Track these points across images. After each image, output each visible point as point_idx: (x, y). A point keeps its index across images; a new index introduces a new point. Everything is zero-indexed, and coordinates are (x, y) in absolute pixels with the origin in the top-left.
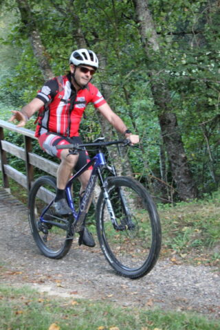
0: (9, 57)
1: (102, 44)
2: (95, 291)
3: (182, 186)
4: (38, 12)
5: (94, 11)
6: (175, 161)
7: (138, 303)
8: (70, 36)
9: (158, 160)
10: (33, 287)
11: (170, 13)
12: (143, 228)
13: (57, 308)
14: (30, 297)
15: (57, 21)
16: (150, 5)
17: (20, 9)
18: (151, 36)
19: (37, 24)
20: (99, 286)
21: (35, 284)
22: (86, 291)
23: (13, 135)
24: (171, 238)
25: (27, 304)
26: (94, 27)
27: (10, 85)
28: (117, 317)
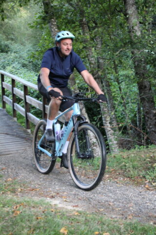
0: (33, 37)
1: (100, 29)
2: (91, 206)
3: (152, 134)
4: (56, 6)
5: (95, 6)
6: (148, 116)
7: (121, 216)
8: (77, 23)
9: (136, 114)
10: (47, 201)
11: (151, 9)
12: (125, 163)
13: (65, 216)
14: (45, 207)
15: (68, 12)
16: (136, 3)
17: (44, 3)
18: (136, 25)
19: (55, 15)
20: (93, 202)
21: (48, 198)
22: (84, 205)
23: (34, 92)
24: (145, 171)
25: (43, 212)
26: (95, 17)
27: (33, 57)
28: (108, 226)
